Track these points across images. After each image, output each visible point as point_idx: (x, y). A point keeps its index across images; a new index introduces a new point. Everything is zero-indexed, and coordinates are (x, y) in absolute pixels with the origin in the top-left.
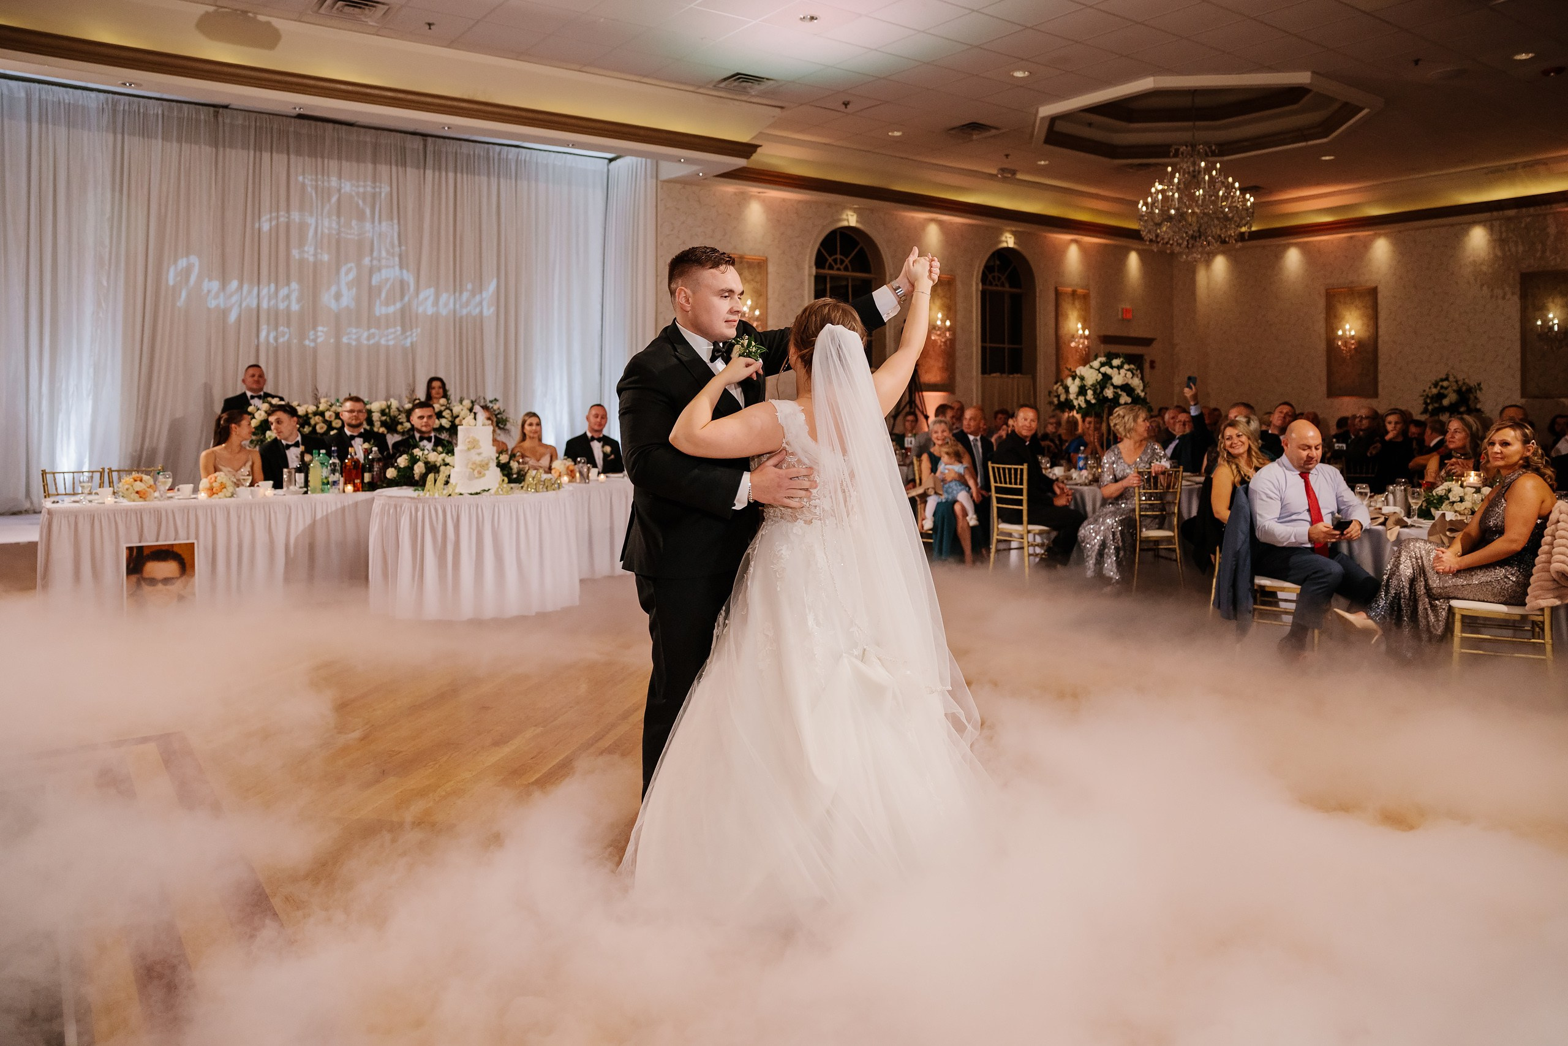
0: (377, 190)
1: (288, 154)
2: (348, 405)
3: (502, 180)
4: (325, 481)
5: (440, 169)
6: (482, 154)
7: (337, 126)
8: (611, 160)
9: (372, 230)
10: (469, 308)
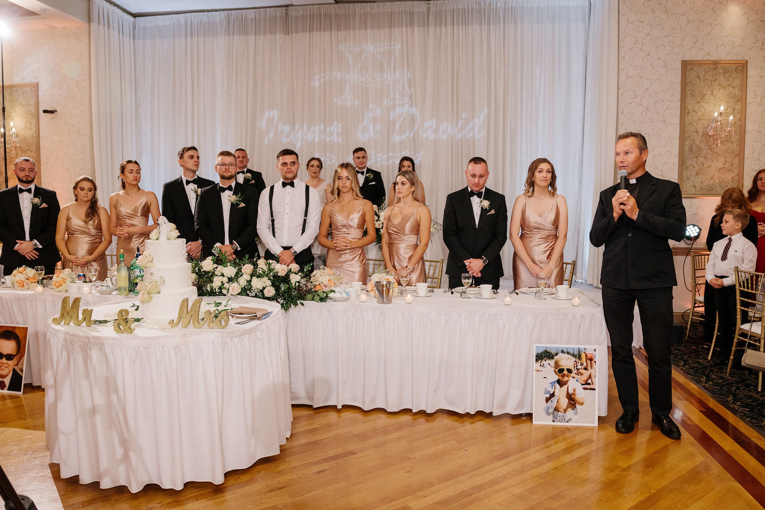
1: (332, 31)
7: (364, 4)
9: (389, 78)
10: (463, 133)
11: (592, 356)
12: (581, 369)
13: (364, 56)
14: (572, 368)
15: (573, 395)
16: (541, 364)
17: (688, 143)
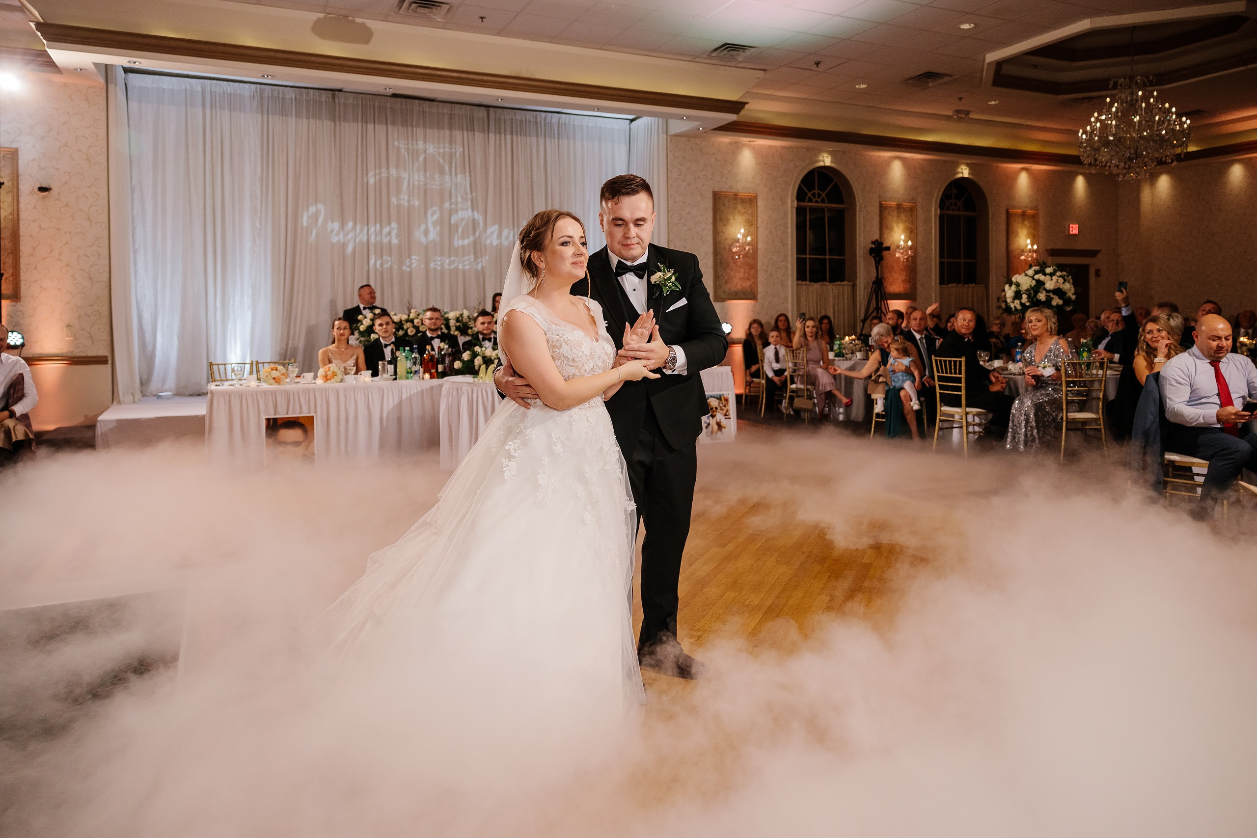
0: (453, 150)
1: (387, 124)
2: (429, 314)
3: (547, 140)
4: (409, 371)
5: (500, 133)
6: (532, 119)
7: (422, 101)
8: (632, 121)
9: (450, 181)
12: (722, 406)
14: (717, 406)
15: (720, 423)
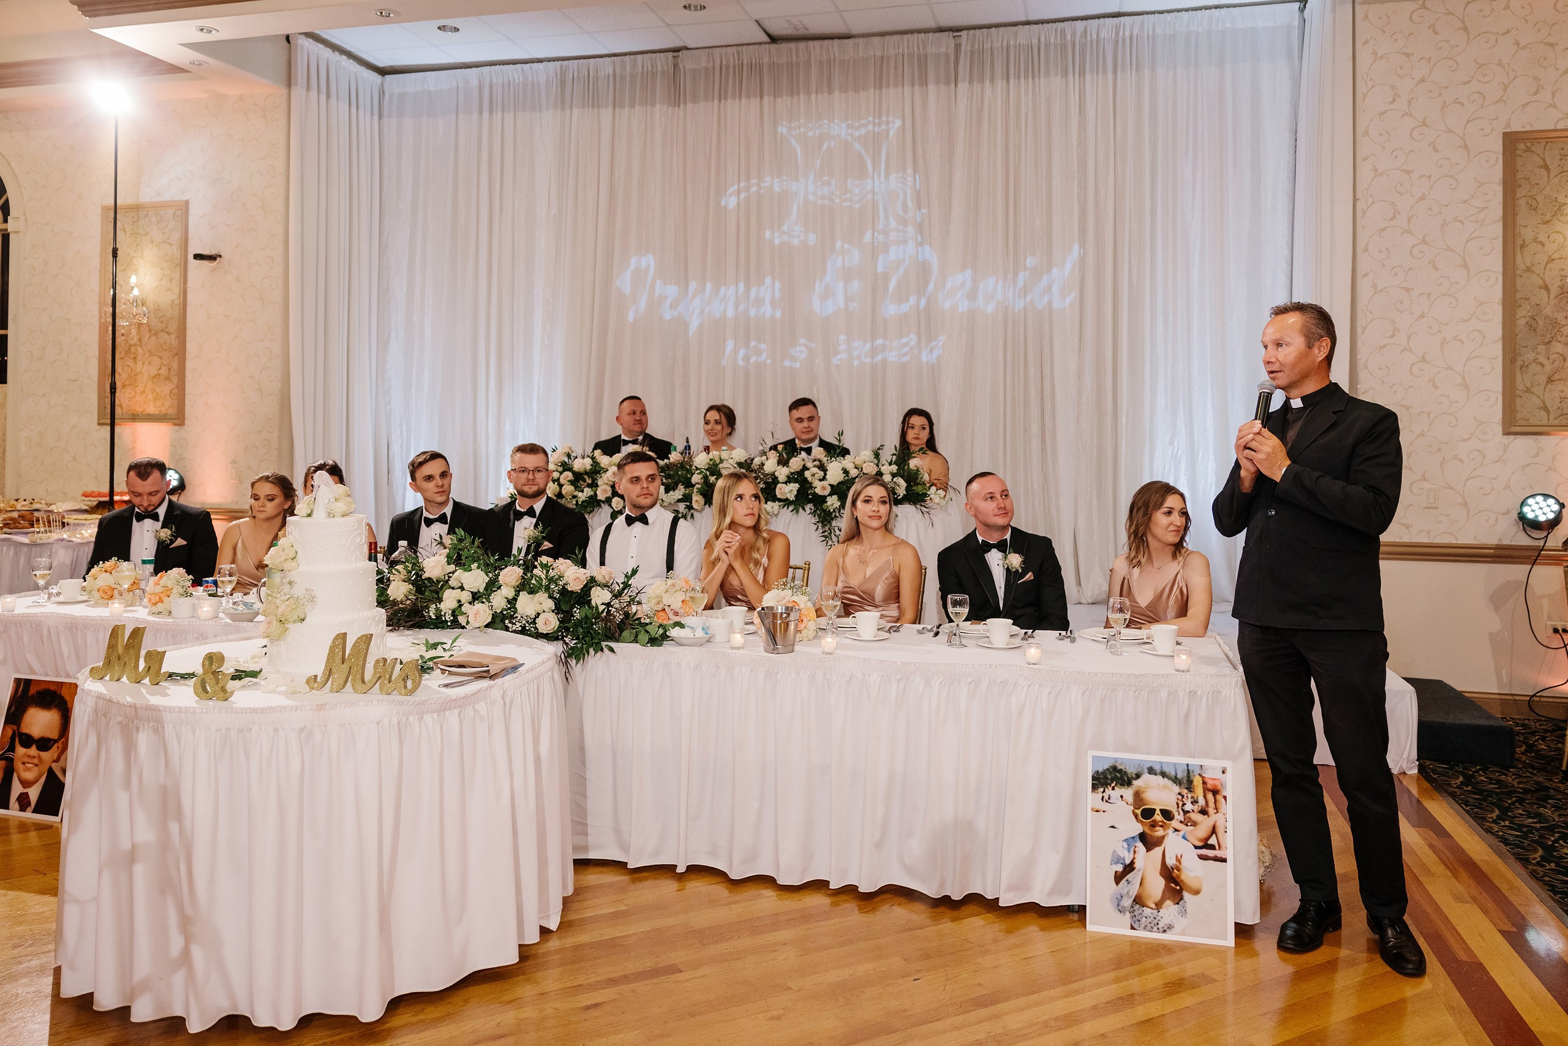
1: (762, 97)
5: (981, 80)
8: (1305, 2)
9: (877, 189)
10: (1029, 298)
11: (1217, 783)
12: (1193, 811)
13: (826, 145)
14: (1172, 808)
15: (1175, 871)
16: (1103, 797)
17: (1523, 314)
